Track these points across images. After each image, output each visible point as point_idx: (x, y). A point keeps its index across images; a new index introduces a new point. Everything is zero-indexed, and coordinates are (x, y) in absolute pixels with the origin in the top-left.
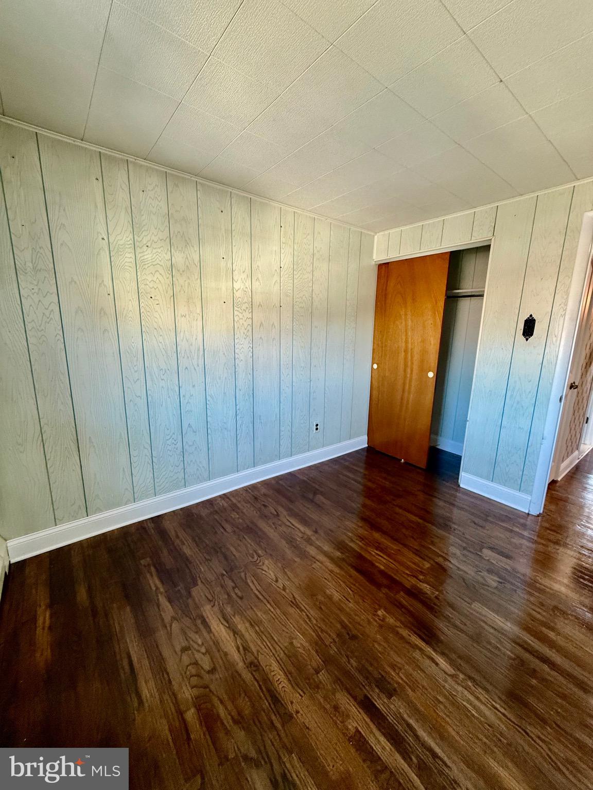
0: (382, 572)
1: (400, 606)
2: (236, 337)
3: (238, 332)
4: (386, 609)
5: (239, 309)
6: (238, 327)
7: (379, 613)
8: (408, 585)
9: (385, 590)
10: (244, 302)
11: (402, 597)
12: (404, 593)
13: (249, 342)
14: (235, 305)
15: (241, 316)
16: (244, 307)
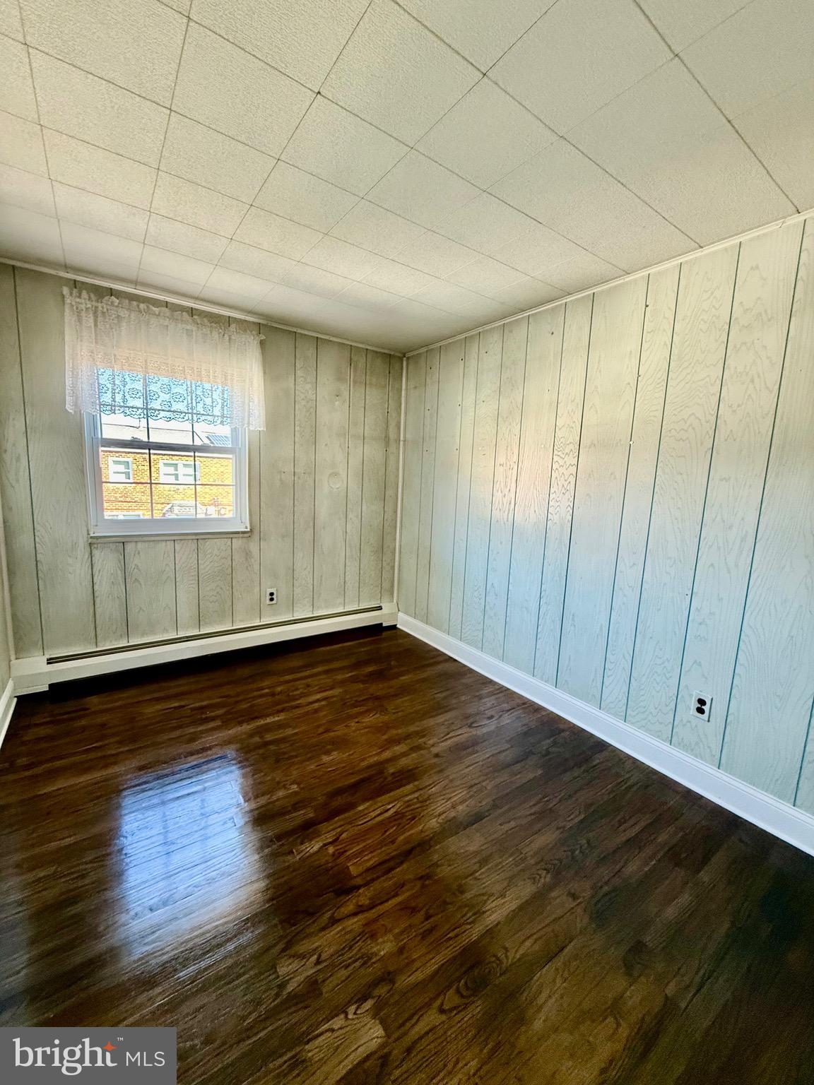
0: (352, 806)
1: (296, 807)
2: (552, 491)
3: (556, 483)
4: (296, 793)
5: (560, 453)
6: (556, 478)
7: (295, 787)
8: (324, 827)
9: (321, 800)
10: (568, 442)
11: (309, 813)
12: (312, 818)
13: (569, 499)
14: (556, 447)
15: (561, 462)
16: (567, 450)
